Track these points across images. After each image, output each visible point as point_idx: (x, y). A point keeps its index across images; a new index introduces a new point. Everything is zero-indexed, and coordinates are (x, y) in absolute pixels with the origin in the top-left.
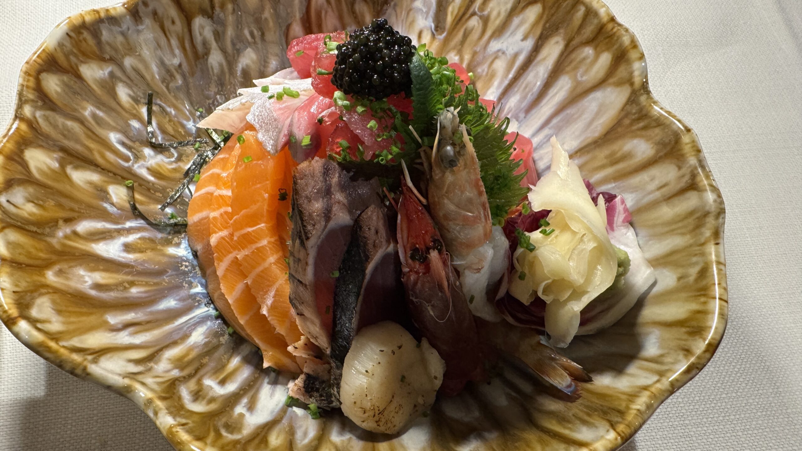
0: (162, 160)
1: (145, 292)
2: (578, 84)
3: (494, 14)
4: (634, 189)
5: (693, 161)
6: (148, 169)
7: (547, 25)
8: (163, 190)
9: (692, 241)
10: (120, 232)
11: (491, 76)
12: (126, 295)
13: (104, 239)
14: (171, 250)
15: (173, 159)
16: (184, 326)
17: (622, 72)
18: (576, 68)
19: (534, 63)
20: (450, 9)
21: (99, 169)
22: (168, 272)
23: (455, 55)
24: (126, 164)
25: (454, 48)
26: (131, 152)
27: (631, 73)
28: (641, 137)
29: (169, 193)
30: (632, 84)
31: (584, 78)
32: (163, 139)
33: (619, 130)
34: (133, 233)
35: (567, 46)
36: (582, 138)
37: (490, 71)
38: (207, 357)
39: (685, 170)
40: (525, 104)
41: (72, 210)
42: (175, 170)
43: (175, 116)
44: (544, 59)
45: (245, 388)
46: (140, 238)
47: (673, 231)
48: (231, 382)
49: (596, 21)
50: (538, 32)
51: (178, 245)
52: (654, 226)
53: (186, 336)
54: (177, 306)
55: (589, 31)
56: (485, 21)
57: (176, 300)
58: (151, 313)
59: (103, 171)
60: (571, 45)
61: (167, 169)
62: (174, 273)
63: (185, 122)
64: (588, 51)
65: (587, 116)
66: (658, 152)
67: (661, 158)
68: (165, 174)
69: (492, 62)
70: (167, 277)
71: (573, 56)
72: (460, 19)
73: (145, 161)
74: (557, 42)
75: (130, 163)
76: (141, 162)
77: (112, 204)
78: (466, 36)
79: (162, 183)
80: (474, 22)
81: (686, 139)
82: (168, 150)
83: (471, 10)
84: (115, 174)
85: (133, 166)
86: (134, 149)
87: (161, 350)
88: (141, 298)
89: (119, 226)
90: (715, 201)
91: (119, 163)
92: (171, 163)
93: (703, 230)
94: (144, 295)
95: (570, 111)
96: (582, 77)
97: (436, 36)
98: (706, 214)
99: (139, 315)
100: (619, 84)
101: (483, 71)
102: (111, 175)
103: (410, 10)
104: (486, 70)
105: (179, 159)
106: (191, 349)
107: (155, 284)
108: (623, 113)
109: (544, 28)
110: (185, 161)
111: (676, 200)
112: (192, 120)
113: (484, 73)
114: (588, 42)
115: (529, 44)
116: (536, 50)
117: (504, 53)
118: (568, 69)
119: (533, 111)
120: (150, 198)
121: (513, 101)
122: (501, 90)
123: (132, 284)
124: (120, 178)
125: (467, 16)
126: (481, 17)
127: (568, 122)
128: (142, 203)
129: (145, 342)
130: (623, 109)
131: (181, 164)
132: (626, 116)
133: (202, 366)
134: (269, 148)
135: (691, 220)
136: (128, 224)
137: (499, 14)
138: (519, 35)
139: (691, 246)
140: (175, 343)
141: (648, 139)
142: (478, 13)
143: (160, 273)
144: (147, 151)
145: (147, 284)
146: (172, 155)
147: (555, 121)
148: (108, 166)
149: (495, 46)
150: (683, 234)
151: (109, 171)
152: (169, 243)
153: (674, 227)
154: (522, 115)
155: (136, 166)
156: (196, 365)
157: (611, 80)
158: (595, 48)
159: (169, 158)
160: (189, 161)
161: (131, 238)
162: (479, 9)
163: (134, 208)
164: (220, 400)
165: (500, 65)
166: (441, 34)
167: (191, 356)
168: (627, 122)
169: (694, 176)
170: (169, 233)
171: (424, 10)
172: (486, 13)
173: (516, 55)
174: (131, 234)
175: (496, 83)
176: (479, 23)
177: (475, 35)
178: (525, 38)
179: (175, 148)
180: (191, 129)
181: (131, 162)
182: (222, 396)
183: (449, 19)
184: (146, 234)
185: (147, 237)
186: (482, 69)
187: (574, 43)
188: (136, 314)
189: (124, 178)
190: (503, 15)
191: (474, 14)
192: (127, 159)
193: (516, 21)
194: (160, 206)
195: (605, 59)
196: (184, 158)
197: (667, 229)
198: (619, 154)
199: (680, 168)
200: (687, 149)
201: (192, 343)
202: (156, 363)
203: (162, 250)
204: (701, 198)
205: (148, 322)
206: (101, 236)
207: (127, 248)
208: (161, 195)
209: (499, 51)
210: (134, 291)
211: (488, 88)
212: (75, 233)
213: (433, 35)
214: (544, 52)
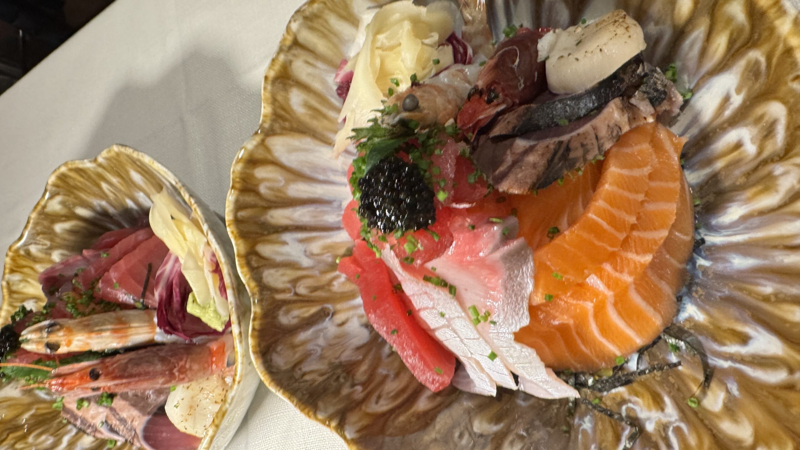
0: (641, 410)
1: (758, 284)
2: (288, 182)
3: (286, 279)
4: (324, 82)
5: (282, 57)
6: (663, 410)
7: (266, 233)
8: (664, 381)
9: (327, 12)
10: (742, 360)
11: (328, 248)
12: (779, 287)
13: (764, 358)
14: (700, 317)
15: (630, 405)
16: (740, 230)
17: (260, 154)
18: (279, 190)
19: (297, 224)
20: (307, 315)
21: (715, 431)
22: (720, 297)
23: (333, 285)
24: (683, 426)
25: (330, 290)
26: (667, 434)
27: (256, 147)
28: (289, 106)
29: (661, 376)
30: (263, 141)
31: (280, 178)
32: (623, 429)
33: (295, 126)
34: (726, 353)
35: (269, 208)
36: (318, 148)
37: (325, 251)
38: (738, 183)
39: (290, 57)
40: (325, 208)
41: (777, 398)
42: (637, 394)
43: (594, 441)
44: (289, 218)
45: (720, 130)
46: (724, 344)
47: (329, 31)
48: (729, 143)
49: (241, 198)
50: (274, 237)
51: (690, 319)
52: (335, 46)
53: (744, 218)
54: (734, 256)
55: (249, 199)
56: (295, 282)
57: (730, 262)
58: (765, 257)
59: (712, 428)
60: (266, 205)
61: (644, 401)
62: (715, 292)
63: (590, 431)
64: (263, 189)
65: (302, 156)
66: (291, 86)
67: (293, 81)
68: (650, 397)
69: (318, 255)
70: (724, 292)
71: (273, 198)
72: (308, 301)
73: (660, 420)
74: (272, 217)
75: (677, 424)
76: (665, 420)
77: (728, 391)
78: (315, 289)
79: (659, 389)
80: (302, 290)
81: (272, 74)
82: (628, 417)
83: (295, 298)
84: (702, 421)
85: (676, 420)
86: (661, 436)
87: (781, 207)
88: (767, 279)
89: (738, 366)
90: (295, 21)
91: (688, 430)
92: (634, 403)
93: (315, 11)
94: (763, 281)
95: (307, 171)
96: (281, 181)
97: (332, 311)
98: (306, 18)
99: (781, 258)
100: (268, 150)
101: (329, 256)
102: (707, 422)
103: (331, 345)
104: (326, 255)
105: (624, 401)
106: (749, 200)
107: (741, 289)
108: (284, 132)
109: (269, 234)
110: (619, 396)
111: (311, 46)
112: (581, 428)
113: (329, 254)
114: (257, 193)
115: (287, 237)
116: (286, 229)
117: (305, 251)
118: (281, 195)
119: (326, 198)
120: (683, 381)
121: (332, 218)
122: (331, 233)
123: (766, 299)
124: (700, 415)
125: (301, 298)
126: (295, 287)
127: (315, 167)
128: (695, 380)
129: (790, 221)
130: (281, 134)
131: (626, 396)
132: (284, 128)
133: (748, 174)
134: (531, 264)
135: (315, 25)
136: (726, 364)
137: (283, 275)
138: (285, 249)
139: (330, 9)
140: (762, 213)
141: (287, 100)
142: (293, 291)
143: (730, 300)
144: (650, 427)
145: (750, 293)
146: (628, 409)
147: (321, 177)
148: (703, 431)
149: (306, 262)
150: (326, 21)
151: (706, 426)
152: (698, 327)
153: (326, 32)
154: (335, 204)
155: (673, 419)
156: (754, 178)
157: (269, 157)
158: (257, 185)
159: (633, 409)
160: (616, 394)
161: (734, 349)
162: (290, 292)
163: (708, 378)
164: (751, 119)
165: (315, 247)
166: (329, 309)
167: (754, 190)
168: (287, 125)
169: (290, 48)
170: (691, 335)
171: (322, 334)
172: (289, 285)
173: (301, 241)
174: (730, 354)
175: (328, 241)
176: (299, 286)
177: (309, 282)
178: (285, 243)
179: (620, 414)
180: (590, 422)
181: (675, 425)
182: (746, 126)
183: (313, 310)
184: (716, 347)
185: (716, 343)
186: (328, 258)
187: (264, 204)
188: (782, 261)
189: (696, 413)
190: (281, 271)
191: (296, 294)
192: (678, 430)
193: (279, 259)
194: (680, 368)
195: (261, 173)
196: (619, 399)
197: (331, 36)
198: (310, 112)
199: (291, 62)
200: (277, 67)
201: (744, 206)
202: (793, 187)
203: (710, 323)
204: (298, 30)
205: (775, 247)
206: (763, 361)
207: (744, 339)
208: (670, 378)
209: (307, 256)
210: (768, 289)
211: (337, 243)
212: (791, 371)
213: (333, 314)
214: (284, 222)
